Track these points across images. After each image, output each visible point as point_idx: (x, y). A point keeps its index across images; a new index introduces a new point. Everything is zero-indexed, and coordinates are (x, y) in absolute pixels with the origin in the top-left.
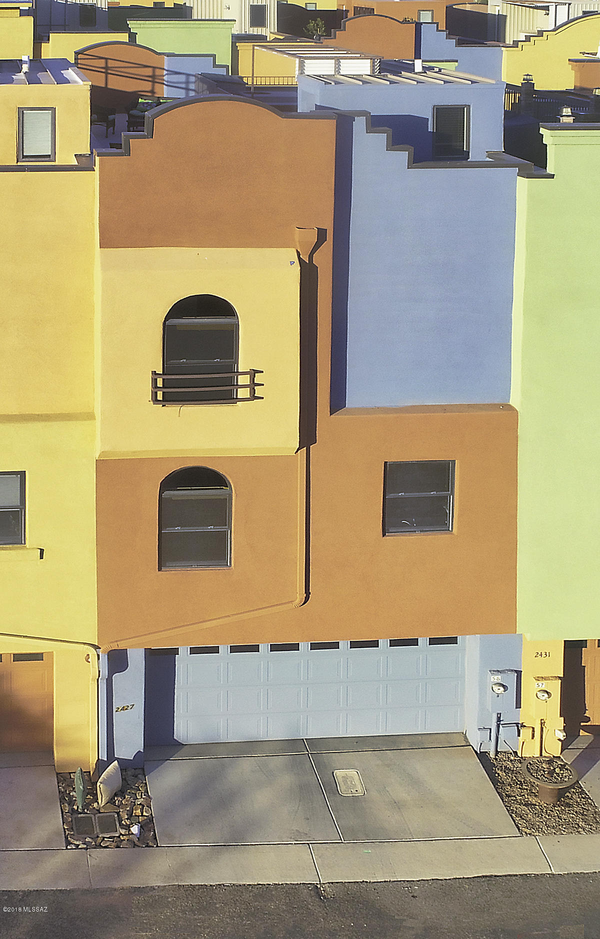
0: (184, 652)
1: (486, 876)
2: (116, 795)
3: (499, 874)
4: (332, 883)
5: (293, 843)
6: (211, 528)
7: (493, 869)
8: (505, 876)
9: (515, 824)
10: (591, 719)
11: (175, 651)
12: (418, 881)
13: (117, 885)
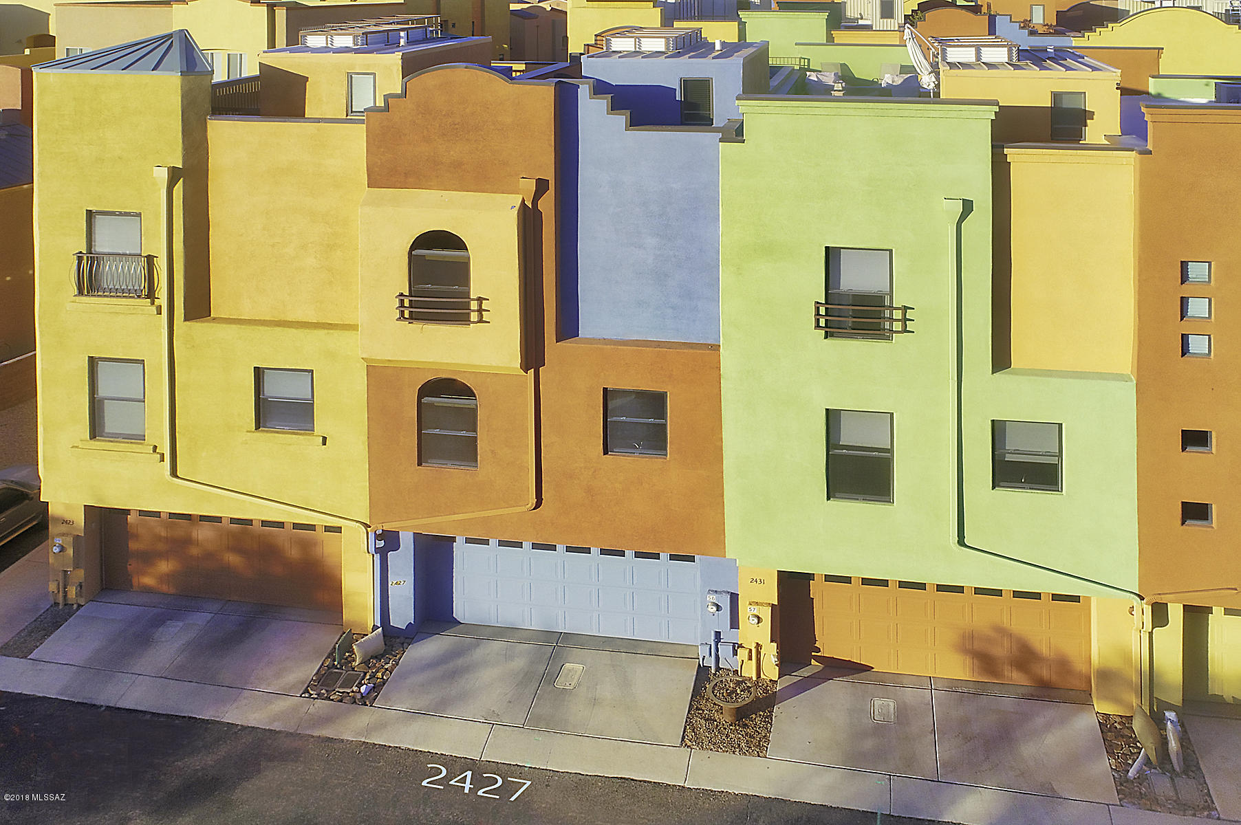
0: (460, 540)
1: (624, 778)
2: (372, 657)
3: (636, 779)
4: (489, 762)
5: (481, 721)
6: (463, 433)
7: (633, 774)
8: (640, 781)
9: (683, 734)
10: (821, 650)
11: (453, 539)
12: (562, 772)
13: (316, 734)
